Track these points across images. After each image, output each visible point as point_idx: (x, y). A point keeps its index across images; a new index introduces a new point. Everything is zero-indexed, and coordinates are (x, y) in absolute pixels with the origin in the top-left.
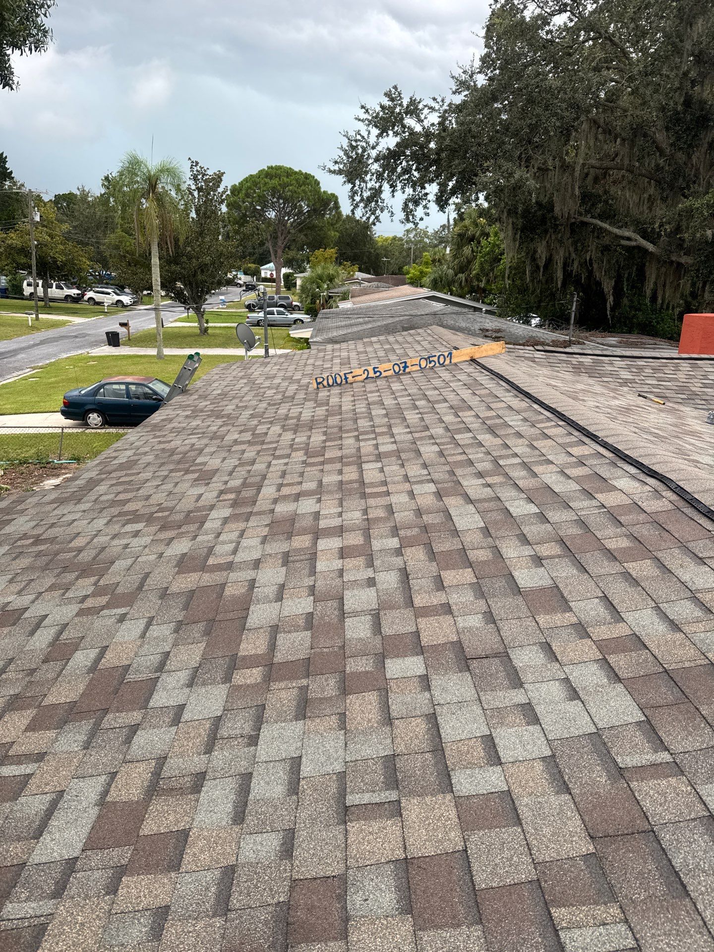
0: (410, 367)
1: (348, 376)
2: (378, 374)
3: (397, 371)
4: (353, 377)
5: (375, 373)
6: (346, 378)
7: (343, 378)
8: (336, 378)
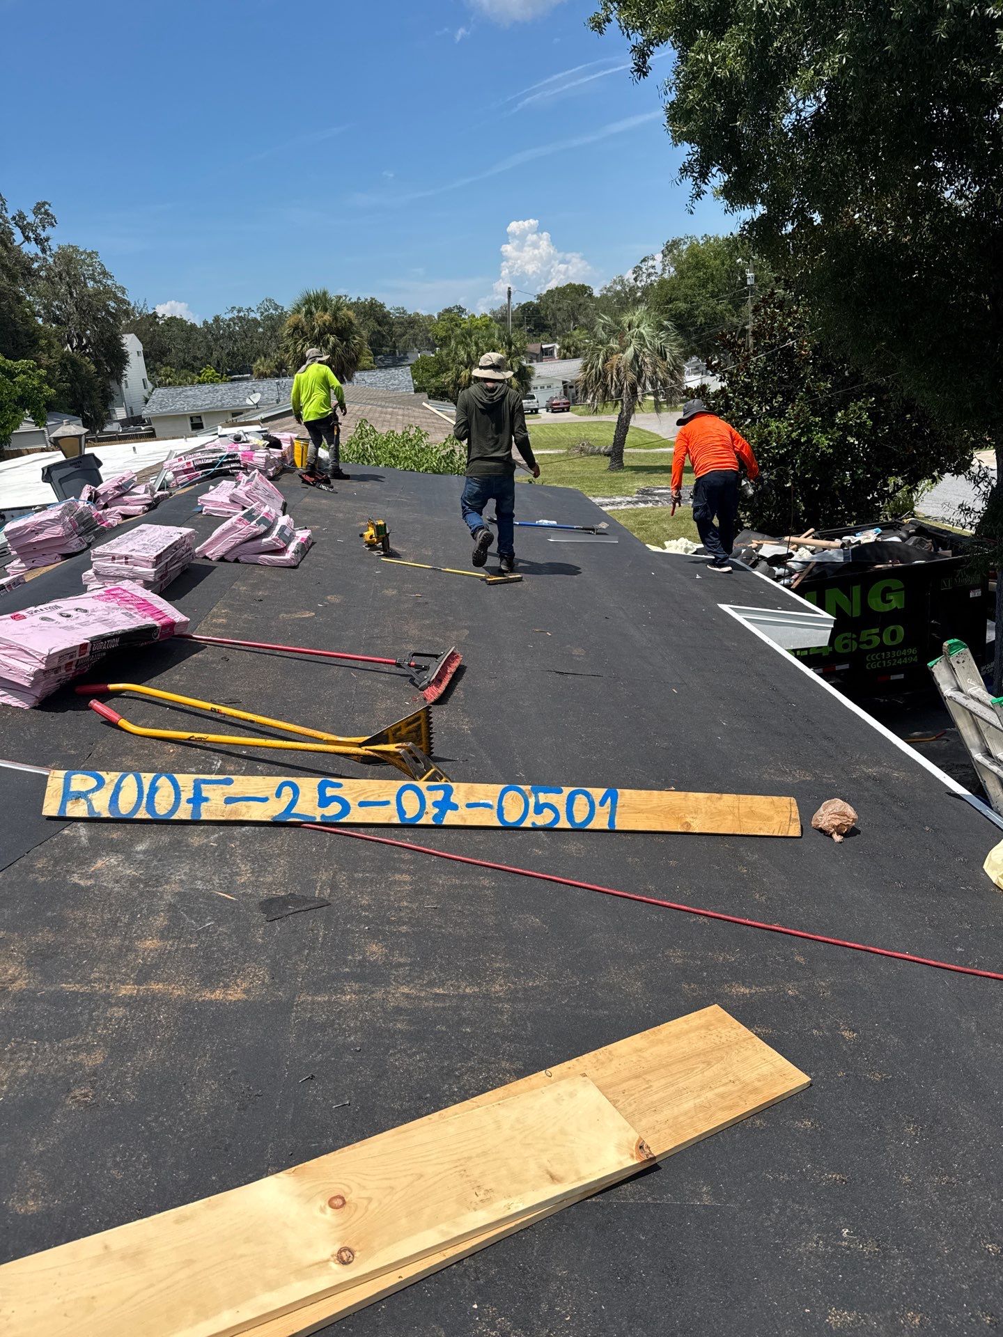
0: (463, 810)
1: (207, 791)
2: (335, 808)
3: (410, 815)
4: (229, 800)
5: (324, 802)
6: (198, 799)
7: (187, 794)
8: (154, 789)
